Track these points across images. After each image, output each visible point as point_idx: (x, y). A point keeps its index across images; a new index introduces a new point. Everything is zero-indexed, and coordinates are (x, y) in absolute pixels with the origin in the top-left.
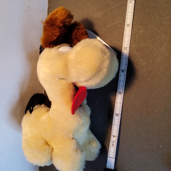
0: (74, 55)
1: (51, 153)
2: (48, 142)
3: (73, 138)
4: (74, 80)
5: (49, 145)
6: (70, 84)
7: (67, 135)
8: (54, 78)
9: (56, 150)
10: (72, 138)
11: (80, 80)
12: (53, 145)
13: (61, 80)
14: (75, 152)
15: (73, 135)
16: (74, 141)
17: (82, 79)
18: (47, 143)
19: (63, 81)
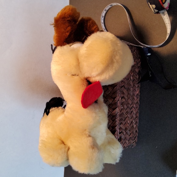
0: (85, 49)
1: (67, 152)
2: (64, 141)
3: (90, 136)
4: (86, 75)
5: (65, 145)
6: (83, 79)
7: (83, 132)
8: (67, 75)
9: (72, 149)
10: (88, 135)
11: (92, 74)
12: (69, 144)
13: (74, 76)
14: (91, 149)
15: (90, 132)
16: (90, 139)
17: (94, 74)
18: (63, 143)
19: (76, 77)
